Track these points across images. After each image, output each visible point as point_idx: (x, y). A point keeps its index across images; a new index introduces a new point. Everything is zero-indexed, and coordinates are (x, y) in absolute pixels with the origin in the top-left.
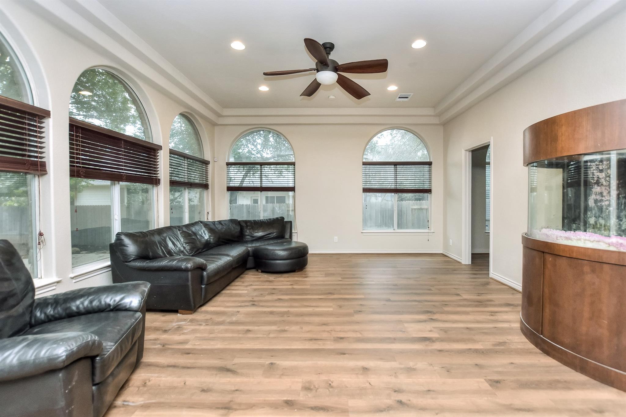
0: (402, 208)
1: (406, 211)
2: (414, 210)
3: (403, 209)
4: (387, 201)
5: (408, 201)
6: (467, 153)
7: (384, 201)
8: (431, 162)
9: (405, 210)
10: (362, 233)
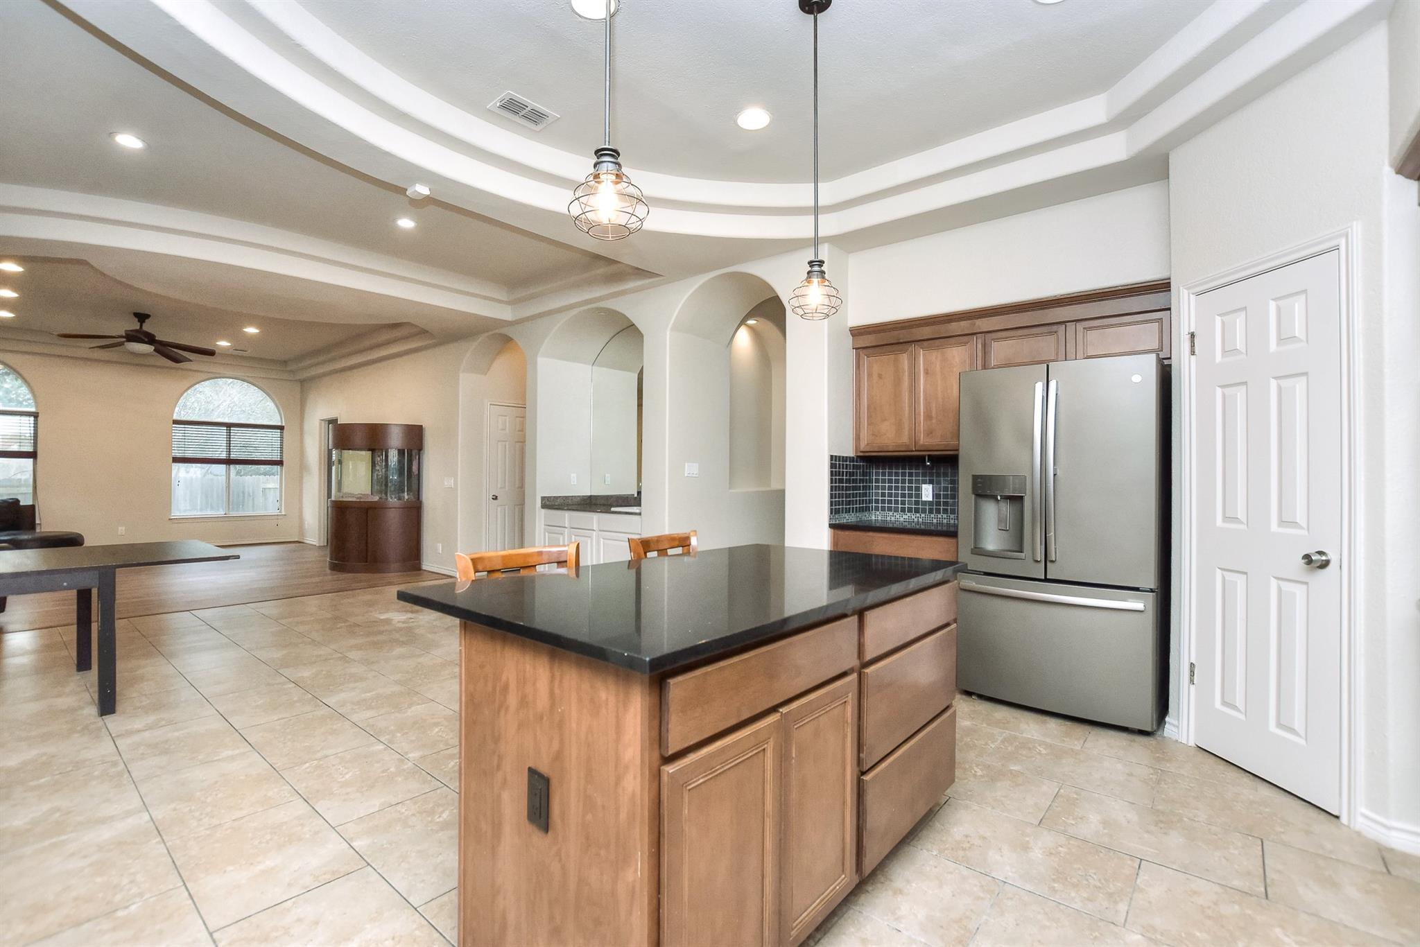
0: (244, 487)
1: (253, 492)
2: (267, 491)
3: (246, 490)
4: (215, 475)
5: (257, 476)
6: (323, 422)
7: (210, 476)
8: (284, 427)
9: (251, 490)
10: (170, 519)
